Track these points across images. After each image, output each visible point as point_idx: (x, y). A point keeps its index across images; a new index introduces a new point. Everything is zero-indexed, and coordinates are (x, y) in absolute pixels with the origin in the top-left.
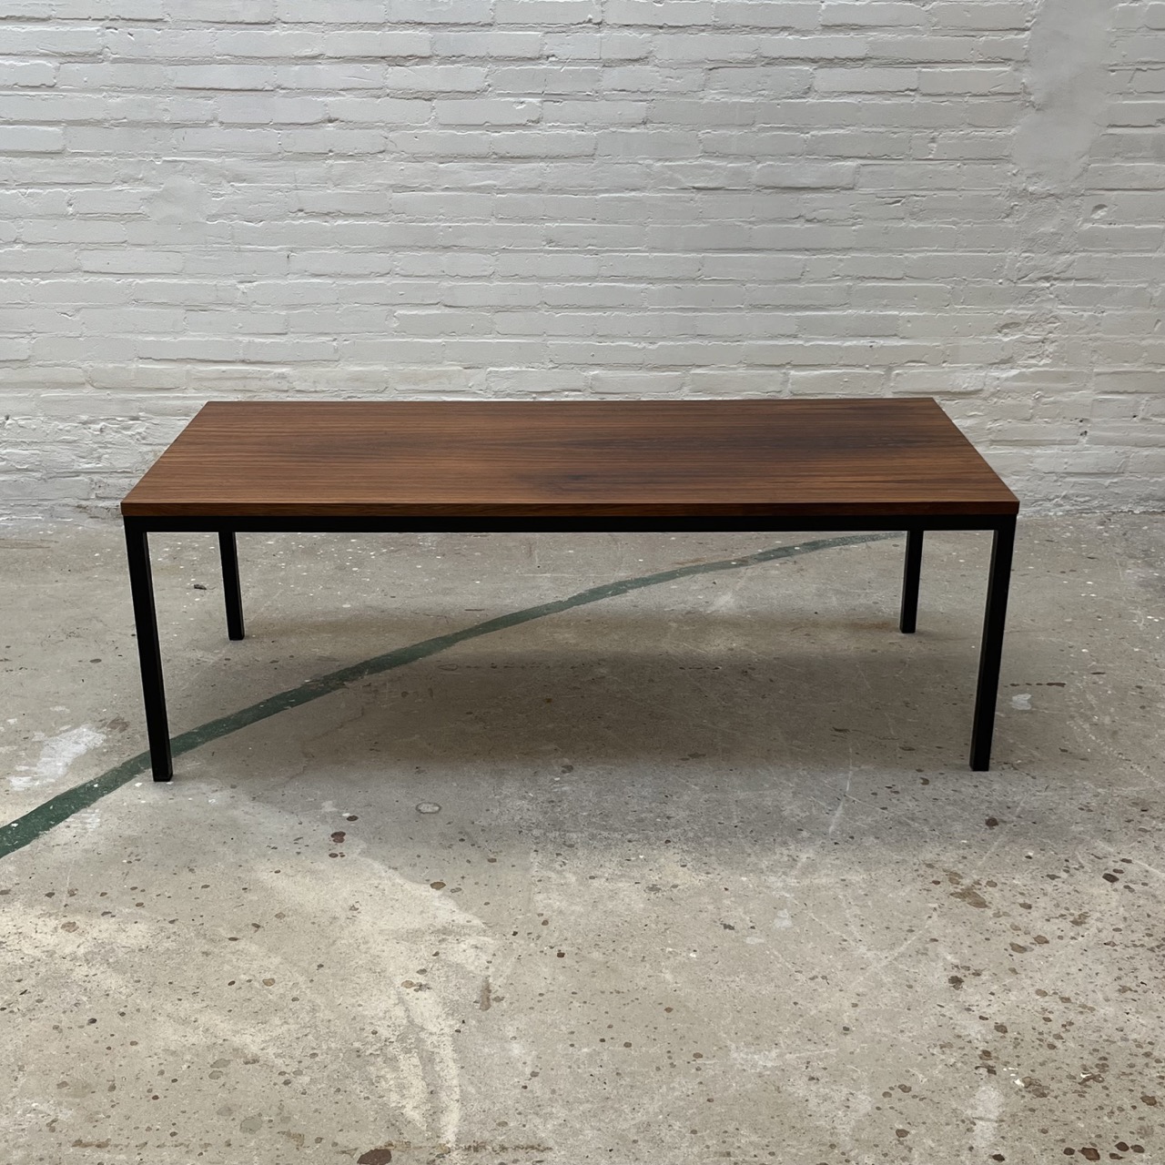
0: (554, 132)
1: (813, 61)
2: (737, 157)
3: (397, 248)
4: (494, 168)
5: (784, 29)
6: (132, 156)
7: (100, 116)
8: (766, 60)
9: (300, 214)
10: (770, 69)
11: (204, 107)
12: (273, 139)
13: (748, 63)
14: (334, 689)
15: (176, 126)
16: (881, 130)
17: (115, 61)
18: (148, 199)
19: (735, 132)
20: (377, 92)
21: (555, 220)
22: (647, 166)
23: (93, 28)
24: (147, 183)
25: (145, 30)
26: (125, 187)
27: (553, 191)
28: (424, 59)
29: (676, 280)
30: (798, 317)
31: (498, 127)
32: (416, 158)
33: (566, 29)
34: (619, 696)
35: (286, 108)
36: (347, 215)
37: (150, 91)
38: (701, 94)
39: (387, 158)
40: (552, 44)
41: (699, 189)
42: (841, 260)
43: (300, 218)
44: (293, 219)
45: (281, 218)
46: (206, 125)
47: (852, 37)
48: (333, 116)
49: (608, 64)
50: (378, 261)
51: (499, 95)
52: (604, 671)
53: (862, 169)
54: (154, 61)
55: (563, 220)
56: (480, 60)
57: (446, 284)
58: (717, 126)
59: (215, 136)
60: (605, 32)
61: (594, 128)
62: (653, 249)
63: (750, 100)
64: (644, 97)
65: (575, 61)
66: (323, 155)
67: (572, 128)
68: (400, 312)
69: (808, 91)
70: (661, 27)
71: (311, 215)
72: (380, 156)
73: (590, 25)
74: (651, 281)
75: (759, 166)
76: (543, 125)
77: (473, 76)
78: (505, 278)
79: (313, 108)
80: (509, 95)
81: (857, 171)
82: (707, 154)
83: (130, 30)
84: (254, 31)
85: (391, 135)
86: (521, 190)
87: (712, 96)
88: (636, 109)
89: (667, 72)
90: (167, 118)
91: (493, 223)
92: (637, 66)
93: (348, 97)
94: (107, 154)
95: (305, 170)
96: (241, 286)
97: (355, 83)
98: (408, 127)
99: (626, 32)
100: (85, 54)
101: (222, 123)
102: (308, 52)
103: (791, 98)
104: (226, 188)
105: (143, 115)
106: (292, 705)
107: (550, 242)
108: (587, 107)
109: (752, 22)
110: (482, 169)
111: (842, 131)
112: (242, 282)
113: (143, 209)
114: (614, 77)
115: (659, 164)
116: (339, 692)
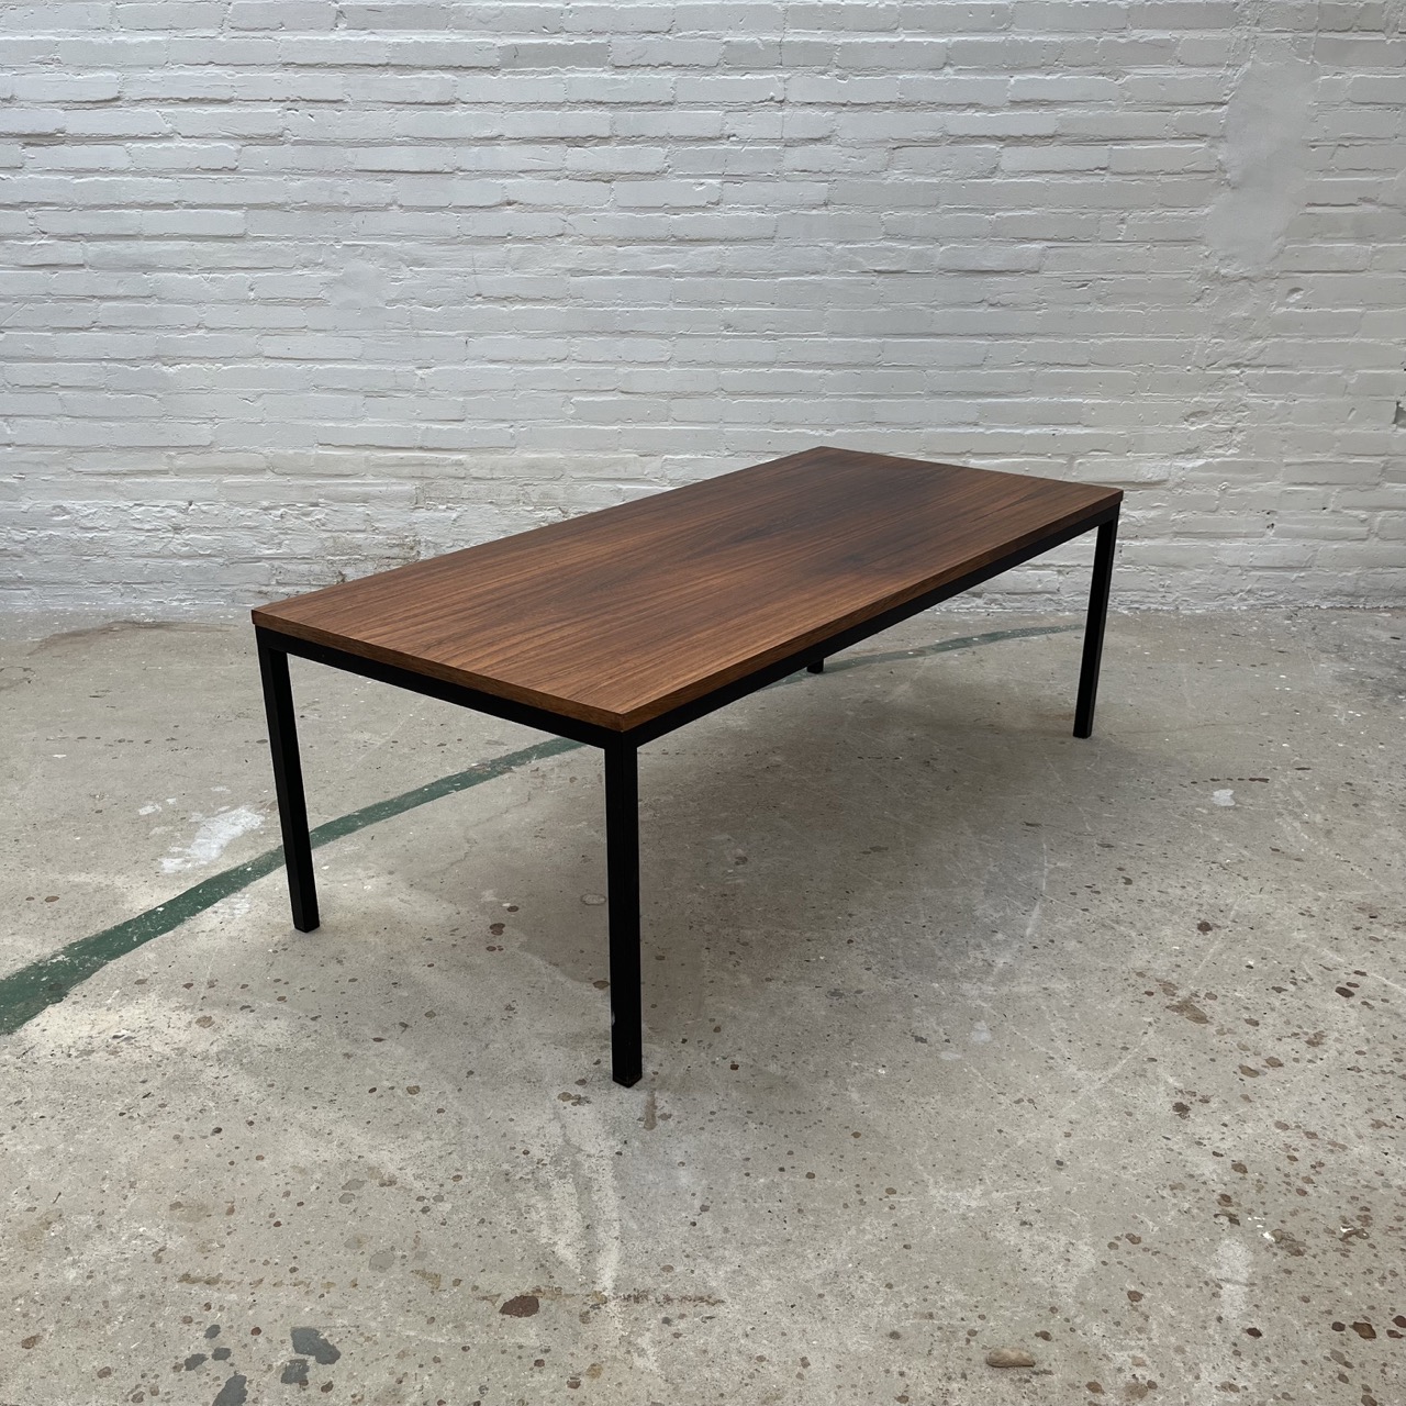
0: (733, 214)
1: (1000, 139)
2: (921, 239)
3: (574, 333)
4: (673, 251)
5: (971, 105)
6: (312, 240)
7: (280, 200)
8: (952, 139)
9: (479, 299)
10: (956, 148)
11: (384, 190)
12: (451, 223)
13: (933, 142)
14: (501, 773)
15: (357, 209)
16: (1068, 211)
17: (296, 143)
18: (327, 284)
19: (918, 214)
20: (558, 174)
21: (733, 304)
22: (828, 249)
23: (274, 109)
24: (326, 268)
25: (327, 112)
26: (305, 271)
27: (732, 274)
28: (605, 140)
29: (856, 366)
30: (979, 405)
31: (676, 210)
32: (594, 242)
33: (748, 107)
34: (795, 785)
35: (464, 191)
36: (525, 300)
37: (330, 174)
38: (884, 175)
39: (566, 241)
40: (734, 123)
41: (880, 272)
42: (1025, 346)
43: (478, 303)
44: (472, 304)
45: (460, 303)
46: (386, 208)
47: (1041, 114)
48: (512, 198)
49: (790, 144)
50: (557, 346)
51: (679, 176)
52: (778, 759)
53: (1053, 251)
54: (334, 143)
55: (742, 304)
56: (660, 140)
57: (623, 370)
58: (898, 208)
59: (394, 220)
60: (787, 111)
61: (774, 210)
62: (833, 334)
63: (935, 180)
64: (826, 178)
65: (754, 141)
66: (502, 239)
67: (752, 210)
68: (577, 398)
69: (994, 171)
70: (844, 105)
71: (488, 299)
72: (558, 239)
73: (772, 103)
74: (830, 366)
75: (942, 249)
76: (723, 207)
77: (654, 157)
78: (682, 364)
79: (490, 191)
80: (688, 176)
81: (1043, 254)
82: (890, 236)
83: (311, 112)
84: (434, 112)
85: (570, 218)
86: (700, 274)
87: (895, 176)
88: (819, 190)
89: (848, 151)
90: (346, 202)
91: (672, 307)
92: (819, 146)
93: (527, 180)
94: (288, 238)
95: (483, 254)
96: (420, 372)
97: (535, 164)
98: (586, 210)
99: (809, 111)
100: (266, 136)
101: (401, 206)
102: (487, 133)
103: (976, 178)
104: (406, 272)
105: (324, 198)
106: (457, 789)
107: (728, 327)
108: (767, 188)
109: (938, 99)
110: (661, 252)
111: (1028, 212)
112: (420, 368)
113: (323, 294)
114: (796, 158)
115: (840, 247)
116: (506, 776)
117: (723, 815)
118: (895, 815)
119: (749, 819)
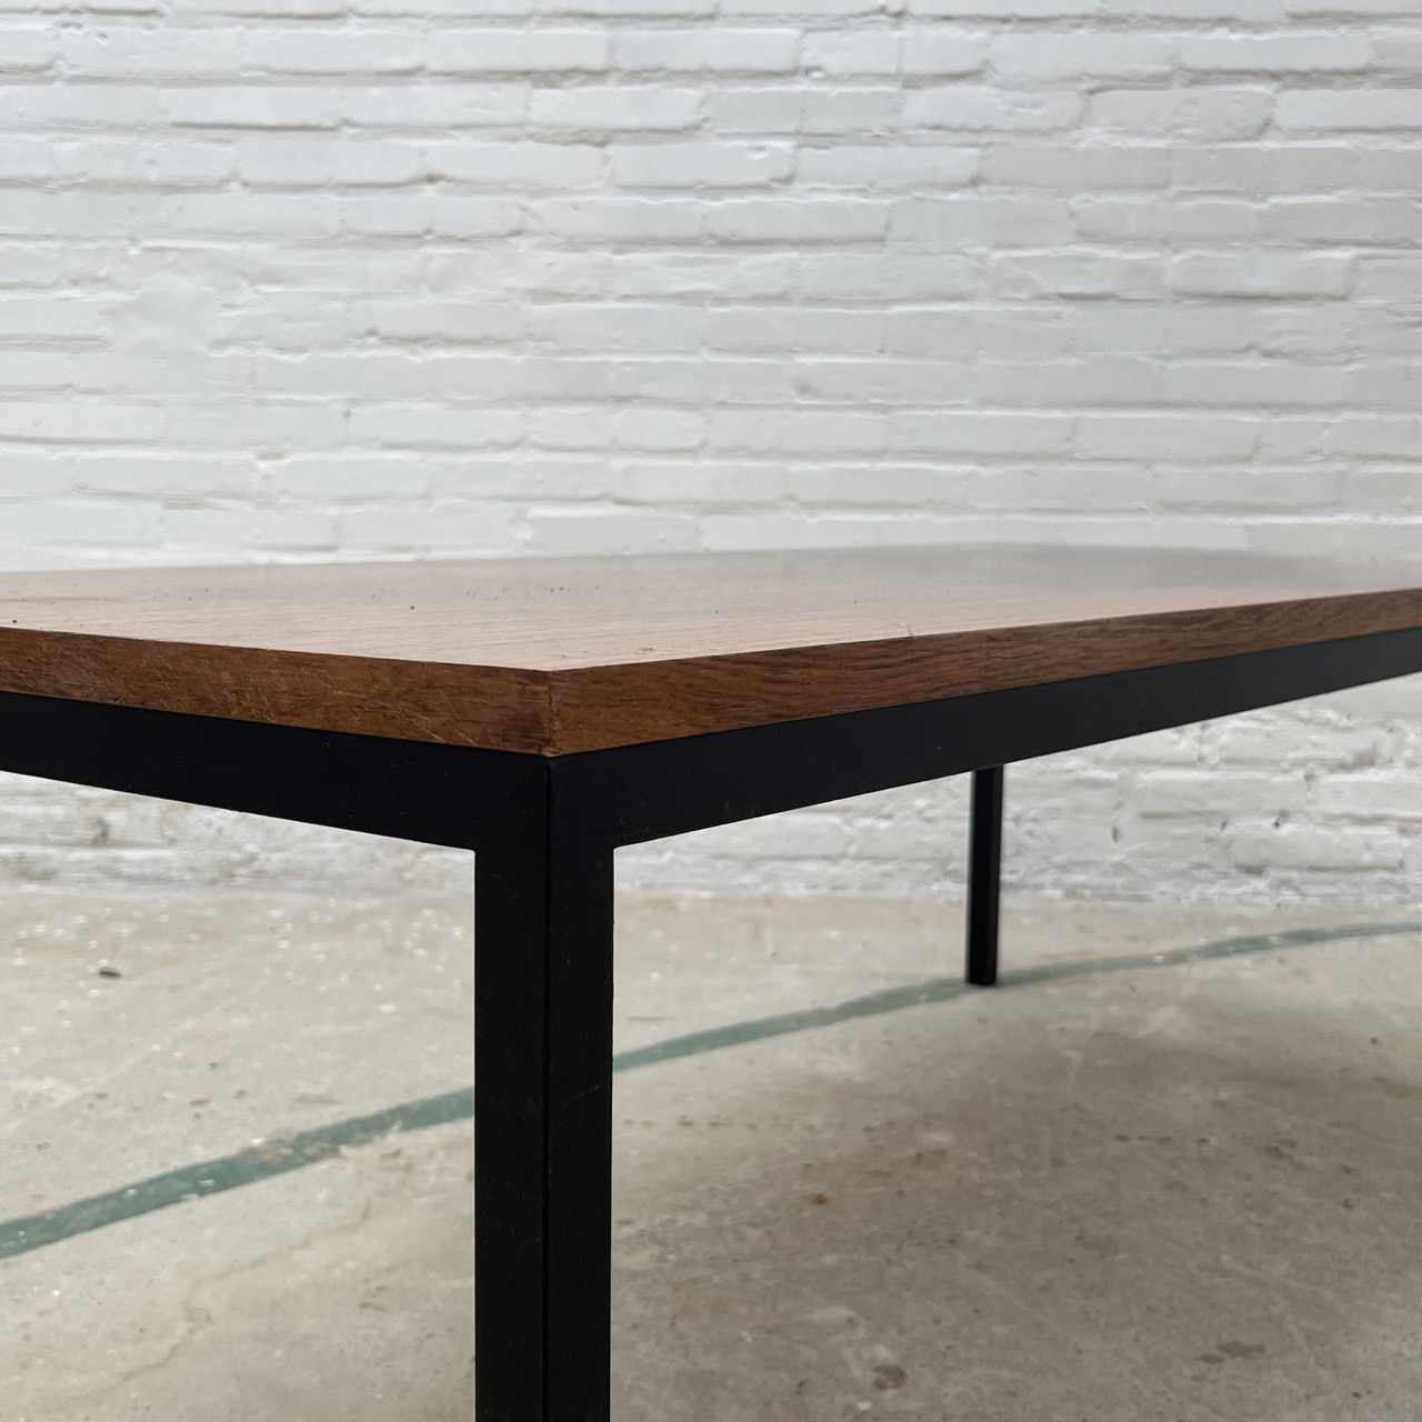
0: (816, 198)
1: (1274, 76)
2: (1139, 242)
3: (535, 400)
4: (709, 261)
5: (1223, 21)
6: (91, 240)
7: (40, 171)
8: (1191, 76)
9: (372, 340)
10: (1199, 92)
11: (219, 157)
12: (330, 210)
13: (1159, 81)
14: (313, 1159)
15: (170, 188)
16: (1395, 195)
17: (74, 80)
18: (113, 313)
19: (1136, 199)
20: (516, 131)
21: (810, 350)
22: (981, 258)
23: (40, 25)
24: (113, 286)
25: (128, 29)
26: (75, 293)
27: (811, 300)
28: (597, 75)
29: (1028, 458)
30: (1248, 528)
31: (717, 190)
32: (575, 244)
33: (842, 23)
34: (989, 1193)
35: (353, 158)
36: (452, 342)
37: (127, 129)
38: (1075, 134)
39: (523, 244)
40: (819, 49)
41: (1070, 298)
42: (1326, 426)
43: (372, 346)
44: (360, 347)
45: (334, 345)
46: (220, 186)
47: (1343, 36)
48: (436, 169)
49: (913, 82)
50: (504, 421)
51: (725, 136)
52: (940, 1138)
53: (1366, 265)
54: (138, 80)
55: (830, 349)
56: (693, 76)
57: (618, 463)
58: (1101, 188)
59: (236, 206)
60: (908, 30)
61: (886, 192)
62: (986, 402)
63: (1161, 144)
64: (974, 138)
65: (854, 77)
66: (415, 239)
67: (846, 191)
68: (537, 511)
69: (1265, 128)
70: (1005, 20)
71: (389, 340)
72: (513, 240)
73: (883, 17)
74: (984, 458)
75: (1177, 259)
76: (797, 186)
77: (678, 104)
78: (723, 453)
79: (403, 158)
80: (739, 135)
81: (1353, 267)
82: (1085, 236)
83: (104, 29)
84: (310, 30)
85: (536, 205)
86: (757, 299)
87: (1093, 136)
88: (962, 159)
89: (1013, 95)
90: (153, 175)
91: (706, 357)
92: (962, 88)
93: (464, 141)
94: (48, 237)
95: (381, 265)
96: (263, 465)
97: (477, 115)
98: (563, 191)
99: (946, 29)
100: (25, 69)
101: (246, 184)
102: (398, 63)
103: (1234, 139)
104: (247, 294)
105: (113, 169)
107: (804, 389)
108: (873, 157)
109: (1165, 11)
110: (691, 262)
111: (1323, 198)
112: (263, 457)
113: (104, 330)
114: (922, 105)
115: (998, 255)
116: (323, 1166)
117: (830, 1259)
118: (1249, 1265)
119: (894, 1271)
